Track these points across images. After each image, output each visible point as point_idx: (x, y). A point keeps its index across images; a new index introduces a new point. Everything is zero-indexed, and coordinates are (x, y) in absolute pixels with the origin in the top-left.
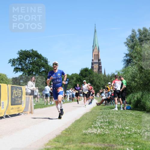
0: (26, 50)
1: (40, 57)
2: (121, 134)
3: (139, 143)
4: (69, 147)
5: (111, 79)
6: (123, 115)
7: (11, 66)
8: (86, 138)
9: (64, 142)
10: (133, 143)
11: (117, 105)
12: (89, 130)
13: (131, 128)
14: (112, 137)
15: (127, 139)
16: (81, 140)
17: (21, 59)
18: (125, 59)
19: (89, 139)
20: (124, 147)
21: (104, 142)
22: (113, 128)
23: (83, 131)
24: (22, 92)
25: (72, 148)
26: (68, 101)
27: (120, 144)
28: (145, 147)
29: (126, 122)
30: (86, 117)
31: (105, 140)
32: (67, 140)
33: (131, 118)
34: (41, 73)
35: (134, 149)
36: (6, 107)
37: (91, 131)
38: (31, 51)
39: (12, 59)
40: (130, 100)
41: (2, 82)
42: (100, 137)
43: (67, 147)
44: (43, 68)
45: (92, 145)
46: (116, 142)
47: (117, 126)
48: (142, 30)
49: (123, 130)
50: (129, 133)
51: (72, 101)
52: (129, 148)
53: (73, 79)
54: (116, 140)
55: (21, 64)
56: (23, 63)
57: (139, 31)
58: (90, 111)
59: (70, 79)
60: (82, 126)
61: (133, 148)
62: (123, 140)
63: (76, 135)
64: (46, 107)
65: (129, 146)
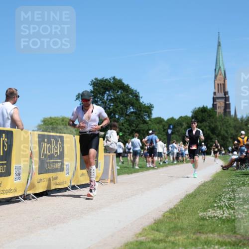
1: (127, 90)
4: (176, 240)
8: (203, 225)
12: (209, 211)
16: (196, 228)
17: (96, 94)
19: (210, 227)
21: (235, 233)
23: (199, 213)
25: (181, 242)
30: (205, 189)
32: (172, 228)
34: (128, 115)
36: (73, 172)
37: (213, 213)
38: (112, 80)
41: (65, 131)
42: (228, 225)
43: (173, 240)
44: (131, 107)
45: (215, 237)
53: (181, 125)
56: (98, 100)
59: (177, 125)
60: (197, 205)
63: (187, 220)
64: (138, 172)
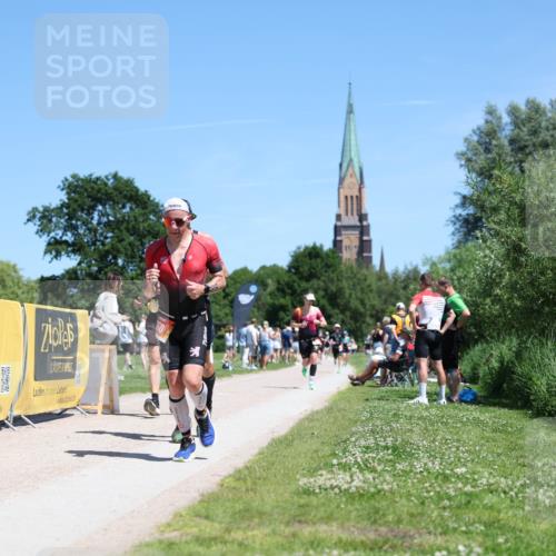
0: (91, 175)
1: (145, 203)
2: (439, 492)
3: (503, 528)
4: (247, 538)
5: (405, 288)
6: (446, 424)
7: (37, 233)
8: (308, 506)
9: (228, 519)
10: (482, 528)
11: (424, 387)
13: (474, 473)
14: (404, 501)
15: (459, 511)
16: (292, 512)
17: (74, 210)
18: (460, 215)
19: (322, 509)
20: (447, 541)
21: (375, 522)
22: (411, 471)
23: (298, 480)
24: (75, 330)
25: (258, 542)
26: (245, 366)
27: (435, 528)
28: (525, 540)
29: (458, 448)
30: (312, 427)
31: (381, 513)
32: (240, 511)
33: (475, 432)
35: (486, 549)
37: (330, 479)
38: (112, 181)
39: (41, 209)
40: (474, 368)
42: (360, 504)
43: (240, 539)
45: (332, 531)
46: (419, 523)
47: (425, 464)
48: (523, 107)
49: (446, 478)
50: (468, 488)
51: (261, 366)
52: (467, 543)
53: (264, 285)
54: (422, 514)
55: (73, 228)
56: (79, 223)
57: (513, 111)
58: (327, 404)
60: (295, 461)
61: (480, 546)
62: (446, 514)
63: (272, 495)
65: (469, 539)
